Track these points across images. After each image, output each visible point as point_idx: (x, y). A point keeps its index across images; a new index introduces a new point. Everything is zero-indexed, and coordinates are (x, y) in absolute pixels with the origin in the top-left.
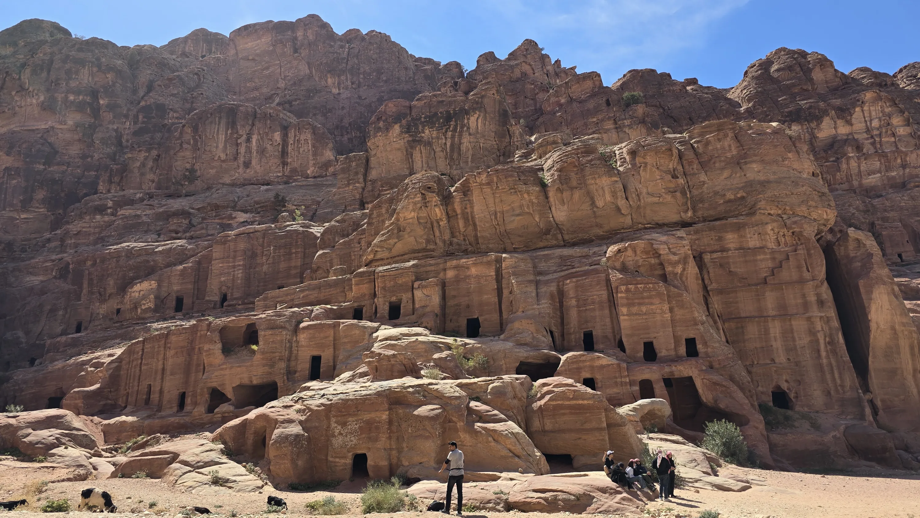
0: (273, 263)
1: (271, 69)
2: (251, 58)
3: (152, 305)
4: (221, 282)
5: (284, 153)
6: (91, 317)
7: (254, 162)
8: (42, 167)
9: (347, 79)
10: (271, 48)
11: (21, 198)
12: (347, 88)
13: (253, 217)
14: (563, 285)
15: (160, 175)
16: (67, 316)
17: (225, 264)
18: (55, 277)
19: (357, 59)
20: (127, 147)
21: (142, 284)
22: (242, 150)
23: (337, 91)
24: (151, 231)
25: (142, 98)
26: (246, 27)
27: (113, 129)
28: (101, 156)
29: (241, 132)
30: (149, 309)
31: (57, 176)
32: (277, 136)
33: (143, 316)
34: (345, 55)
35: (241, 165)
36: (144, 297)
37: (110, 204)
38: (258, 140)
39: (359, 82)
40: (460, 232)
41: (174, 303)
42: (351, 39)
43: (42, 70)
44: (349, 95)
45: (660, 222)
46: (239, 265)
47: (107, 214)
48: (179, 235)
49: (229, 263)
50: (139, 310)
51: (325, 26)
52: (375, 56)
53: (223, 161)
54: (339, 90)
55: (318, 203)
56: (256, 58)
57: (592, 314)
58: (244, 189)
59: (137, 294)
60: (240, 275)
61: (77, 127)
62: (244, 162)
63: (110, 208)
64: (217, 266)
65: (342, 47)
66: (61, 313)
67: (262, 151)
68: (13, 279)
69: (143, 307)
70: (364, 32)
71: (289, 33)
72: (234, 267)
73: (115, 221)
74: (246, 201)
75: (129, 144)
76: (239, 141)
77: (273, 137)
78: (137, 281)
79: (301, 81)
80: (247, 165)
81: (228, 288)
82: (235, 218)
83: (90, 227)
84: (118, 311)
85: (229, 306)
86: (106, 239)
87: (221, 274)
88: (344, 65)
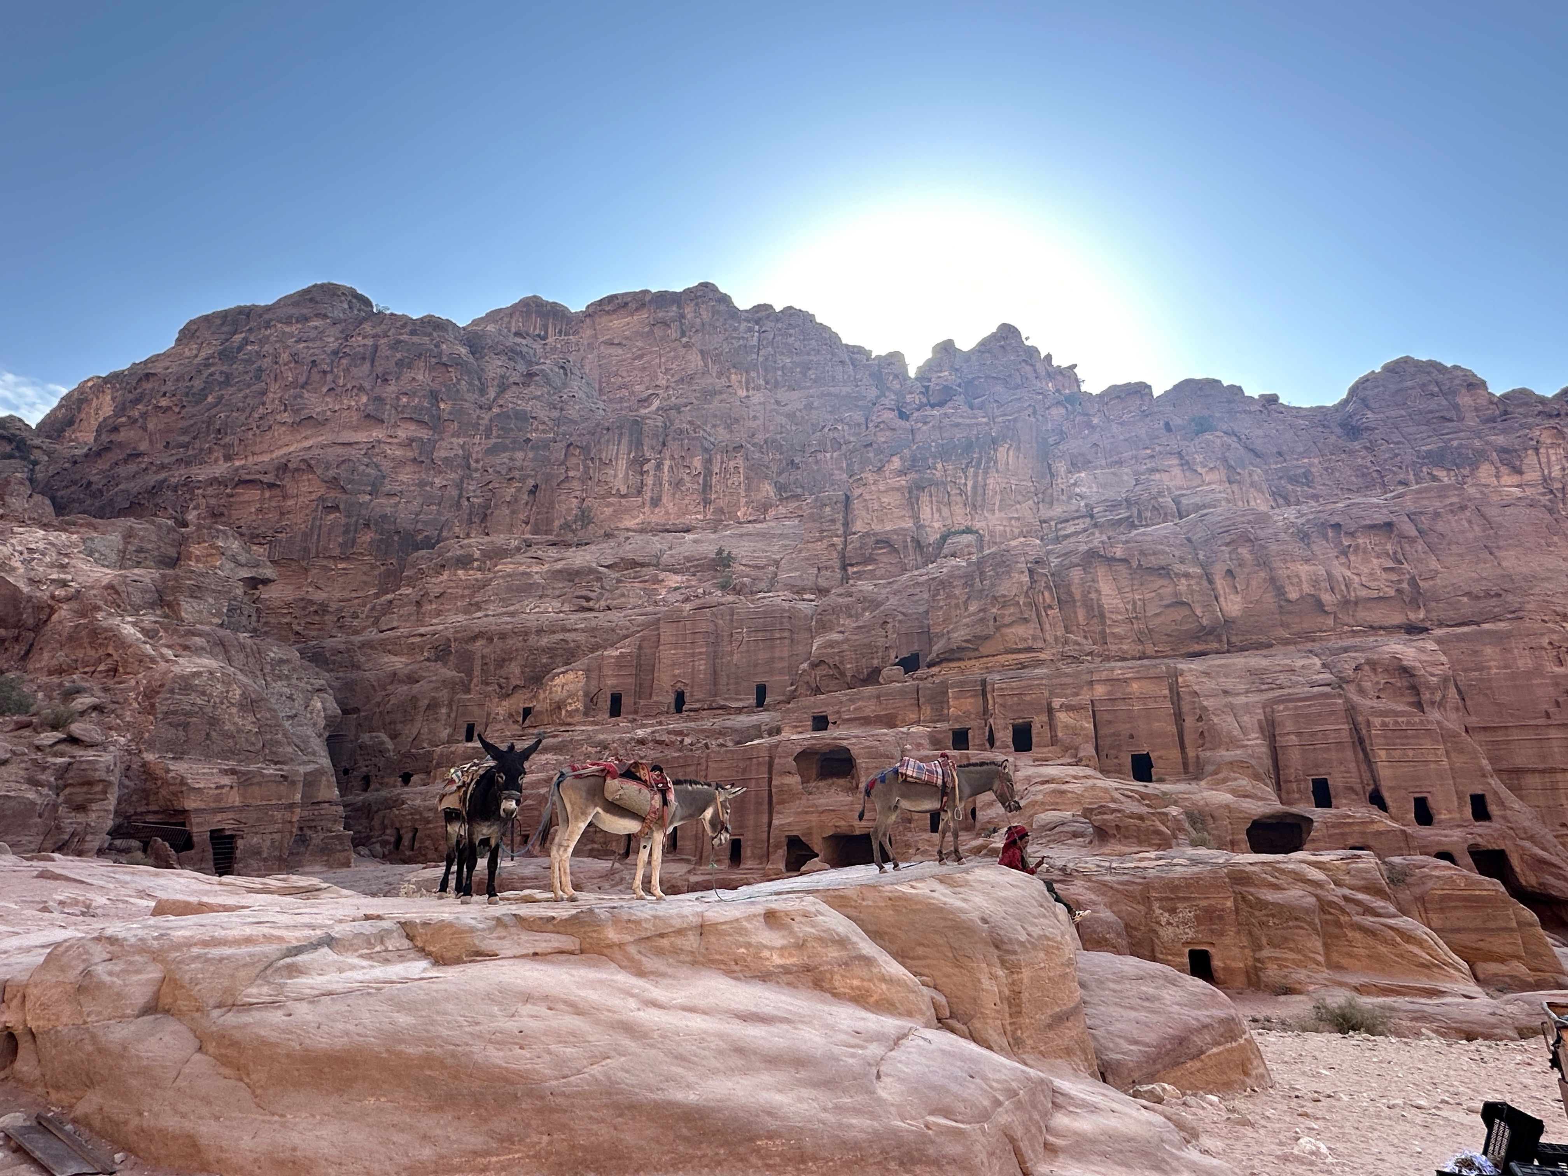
0: (748, 651)
1: (646, 359)
2: (616, 341)
3: (580, 706)
4: (674, 676)
5: (707, 487)
6: (487, 718)
7: (665, 499)
8: (369, 497)
9: (759, 377)
10: (647, 329)
11: (340, 540)
12: (758, 388)
13: (688, 580)
14: (1273, 712)
15: (538, 513)
16: (453, 715)
17: (679, 651)
18: (428, 660)
19: (773, 347)
20: (476, 470)
21: (567, 676)
22: (649, 481)
23: (745, 394)
24: (547, 596)
25: (494, 400)
26: (611, 299)
27: (458, 444)
28: (445, 483)
29: (647, 455)
30: (577, 710)
31: (388, 510)
32: (697, 463)
33: (569, 720)
34: (755, 342)
35: (648, 504)
36: (571, 695)
37: (477, 554)
38: (671, 467)
39: (776, 382)
40: (1078, 625)
41: (609, 703)
42: (760, 319)
43: (364, 359)
44: (762, 399)
45: (1376, 625)
46: (701, 653)
47: (472, 569)
48: (591, 604)
49: (685, 648)
50: (563, 712)
51: (725, 299)
52: (797, 345)
53: (623, 496)
54: (748, 391)
55: (777, 563)
56: (624, 342)
57: (1325, 756)
58: (663, 538)
59: (560, 689)
60: (702, 668)
61: (412, 441)
62: (652, 498)
63: (477, 560)
64: (667, 654)
65: (750, 330)
66: (444, 710)
67: (678, 484)
68: (363, 659)
69: (569, 708)
70: (778, 308)
71: (674, 308)
72: (693, 655)
73: (491, 580)
74: (672, 556)
75: (480, 466)
76: (645, 468)
77: (691, 463)
78: (559, 670)
79: (692, 377)
80: (656, 502)
81: (686, 685)
82: (663, 581)
83: (457, 587)
84: (527, 712)
85: (691, 710)
86: (483, 606)
87: (674, 664)
88: (754, 356)
